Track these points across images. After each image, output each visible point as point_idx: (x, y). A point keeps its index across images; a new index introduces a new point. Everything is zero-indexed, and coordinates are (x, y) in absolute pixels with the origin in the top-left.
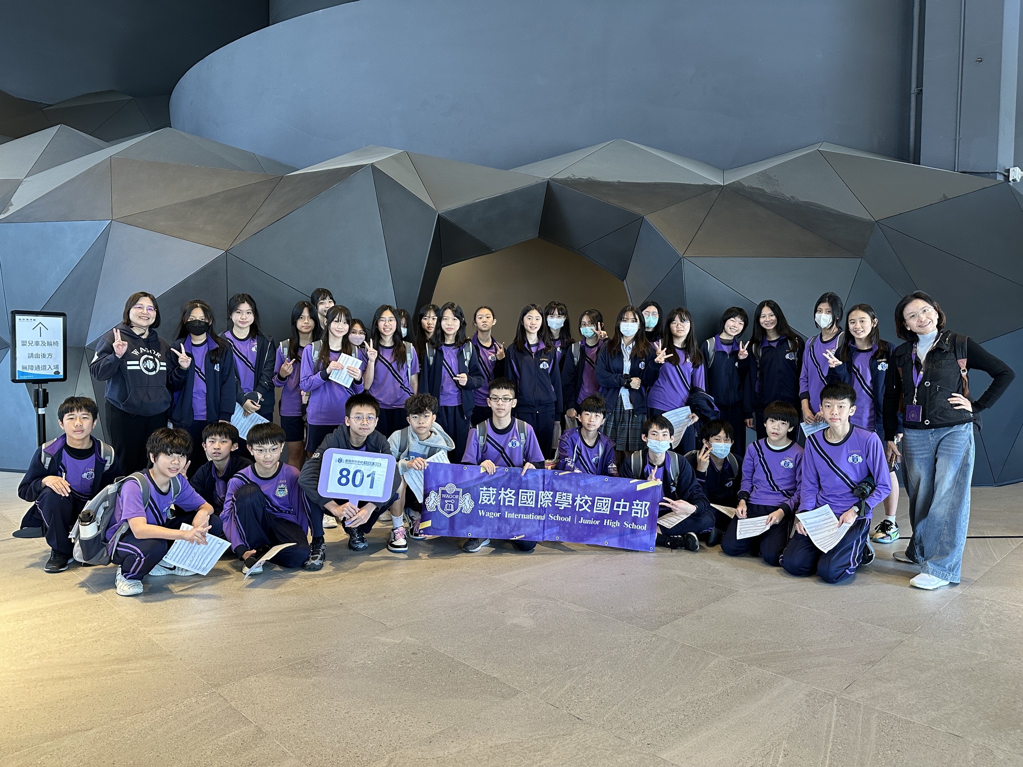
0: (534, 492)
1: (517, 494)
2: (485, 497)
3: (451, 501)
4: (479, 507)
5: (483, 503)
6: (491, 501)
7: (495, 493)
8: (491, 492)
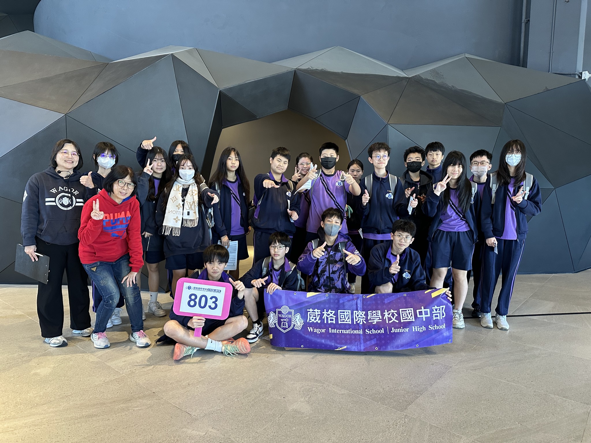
0: (350, 311)
1: (336, 314)
2: (312, 317)
3: (286, 320)
4: (308, 325)
5: (310, 322)
6: (317, 320)
7: (320, 313)
8: (317, 313)
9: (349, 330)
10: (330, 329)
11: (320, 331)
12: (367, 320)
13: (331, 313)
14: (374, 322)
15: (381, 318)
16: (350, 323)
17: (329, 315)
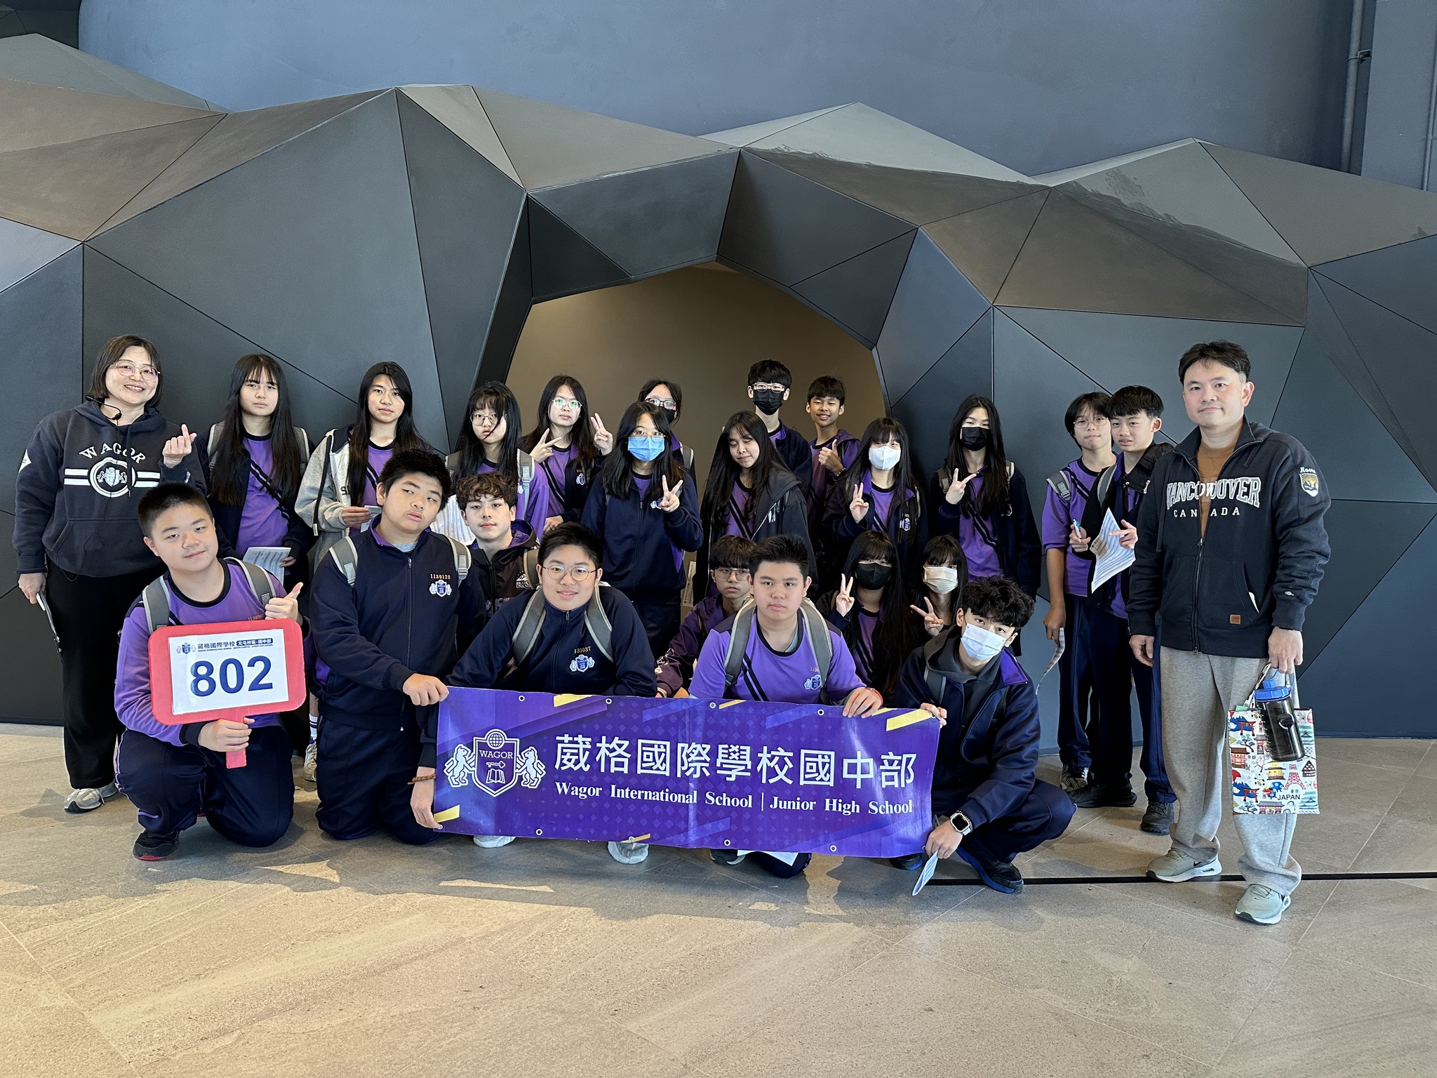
0: (668, 744)
1: (632, 749)
2: (568, 756)
3: (499, 764)
4: (556, 777)
5: (563, 768)
6: (582, 764)
7: (590, 747)
8: (581, 746)
9: (662, 793)
10: (613, 787)
11: (586, 793)
12: (713, 767)
13: (620, 746)
14: (730, 776)
15: (749, 767)
16: (667, 773)
17: (614, 750)
